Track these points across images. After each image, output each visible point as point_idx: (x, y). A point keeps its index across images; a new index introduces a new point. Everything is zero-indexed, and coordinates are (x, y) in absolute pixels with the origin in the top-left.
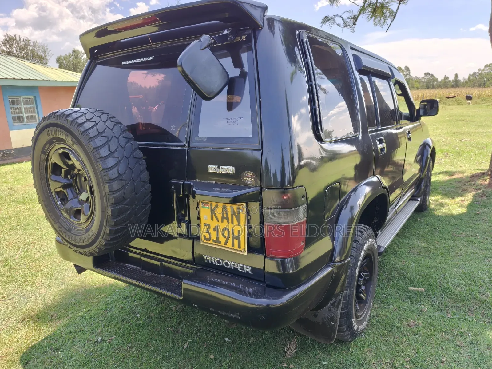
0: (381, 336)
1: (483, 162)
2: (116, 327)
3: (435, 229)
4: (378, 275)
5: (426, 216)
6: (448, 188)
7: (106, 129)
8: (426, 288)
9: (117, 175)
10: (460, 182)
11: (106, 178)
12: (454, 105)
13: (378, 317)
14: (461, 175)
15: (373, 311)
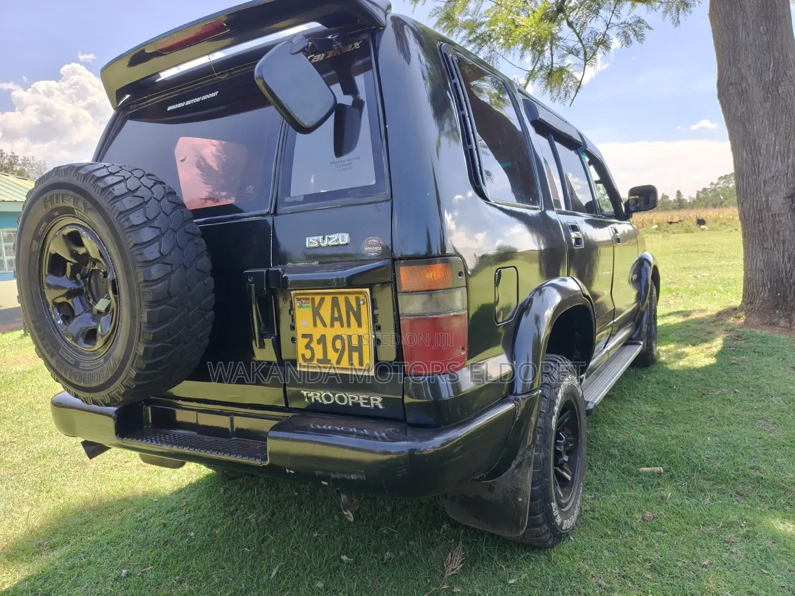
0: (602, 537)
1: (733, 300)
2: (153, 553)
3: (671, 387)
4: (588, 454)
5: (655, 372)
6: (684, 332)
7: (140, 187)
8: (666, 466)
9: (158, 255)
10: (702, 323)
11: (140, 259)
12: (679, 233)
13: (593, 511)
14: (702, 315)
15: (585, 503)
